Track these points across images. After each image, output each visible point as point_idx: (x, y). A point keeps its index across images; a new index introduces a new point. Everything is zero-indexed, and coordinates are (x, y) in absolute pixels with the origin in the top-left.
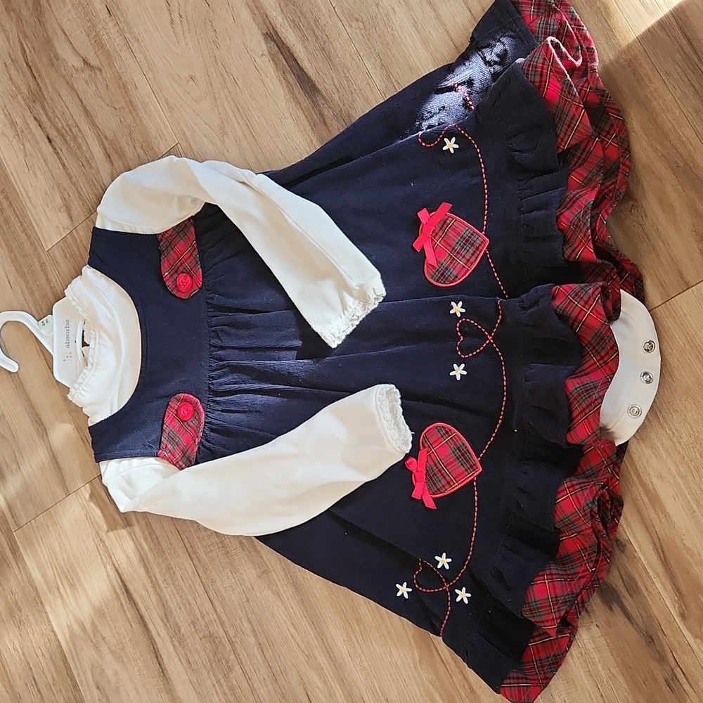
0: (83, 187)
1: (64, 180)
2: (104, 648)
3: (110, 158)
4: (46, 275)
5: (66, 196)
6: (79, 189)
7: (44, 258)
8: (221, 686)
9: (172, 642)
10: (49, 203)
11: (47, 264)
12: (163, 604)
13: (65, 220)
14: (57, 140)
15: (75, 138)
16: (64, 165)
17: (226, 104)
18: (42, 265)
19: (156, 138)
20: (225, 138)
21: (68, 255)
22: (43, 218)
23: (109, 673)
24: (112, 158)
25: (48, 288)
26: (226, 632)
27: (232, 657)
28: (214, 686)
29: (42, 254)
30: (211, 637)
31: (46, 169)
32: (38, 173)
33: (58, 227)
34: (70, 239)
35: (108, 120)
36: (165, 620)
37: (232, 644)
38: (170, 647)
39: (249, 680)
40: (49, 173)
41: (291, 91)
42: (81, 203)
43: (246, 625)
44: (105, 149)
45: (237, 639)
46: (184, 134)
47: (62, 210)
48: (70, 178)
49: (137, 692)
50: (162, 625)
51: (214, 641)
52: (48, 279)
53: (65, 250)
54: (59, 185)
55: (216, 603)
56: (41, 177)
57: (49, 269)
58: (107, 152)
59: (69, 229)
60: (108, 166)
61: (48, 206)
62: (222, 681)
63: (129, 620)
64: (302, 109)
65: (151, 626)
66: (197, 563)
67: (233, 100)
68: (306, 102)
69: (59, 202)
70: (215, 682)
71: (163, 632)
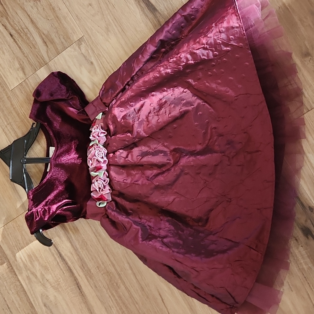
0: (31, 58)
1: (20, 55)
2: (48, 285)
3: (46, 43)
4: (11, 102)
5: (22, 63)
6: (29, 59)
7: (9, 93)
8: (114, 296)
9: (87, 278)
10: (12, 66)
11: (11, 97)
12: (81, 259)
13: (21, 74)
14: (16, 35)
15: (26, 35)
16: (20, 48)
17: (109, 17)
18: (8, 98)
19: (71, 33)
20: (109, 33)
21: (23, 92)
22: (9, 74)
23: (52, 298)
24: (47, 43)
25: (12, 109)
26: (116, 270)
27: (120, 281)
28: (110, 297)
29: (8, 91)
30: (108, 273)
31: (9, 49)
32: (5, 52)
33: (17, 78)
34: (24, 84)
35: (44, 25)
36: (82, 268)
37: (119, 275)
38: (86, 281)
39: (129, 291)
40: (12, 52)
41: (143, 10)
42: (30, 66)
43: (126, 265)
44: (43, 39)
45: (122, 273)
46: (87, 32)
47: (19, 70)
48: (24, 54)
49: (67, 305)
50: (81, 270)
51: (110, 275)
52: (12, 104)
53: (21, 89)
54: (17, 58)
55: (110, 256)
56: (6, 54)
57: (12, 99)
58: (44, 41)
59: (24, 79)
60: (45, 47)
61: (11, 68)
62: (115, 294)
63: (62, 270)
64: (149, 19)
65: (74, 271)
66: (99, 238)
67: (113, 15)
68: (151, 15)
69: (17, 65)
70: (110, 295)
71: (81, 274)
